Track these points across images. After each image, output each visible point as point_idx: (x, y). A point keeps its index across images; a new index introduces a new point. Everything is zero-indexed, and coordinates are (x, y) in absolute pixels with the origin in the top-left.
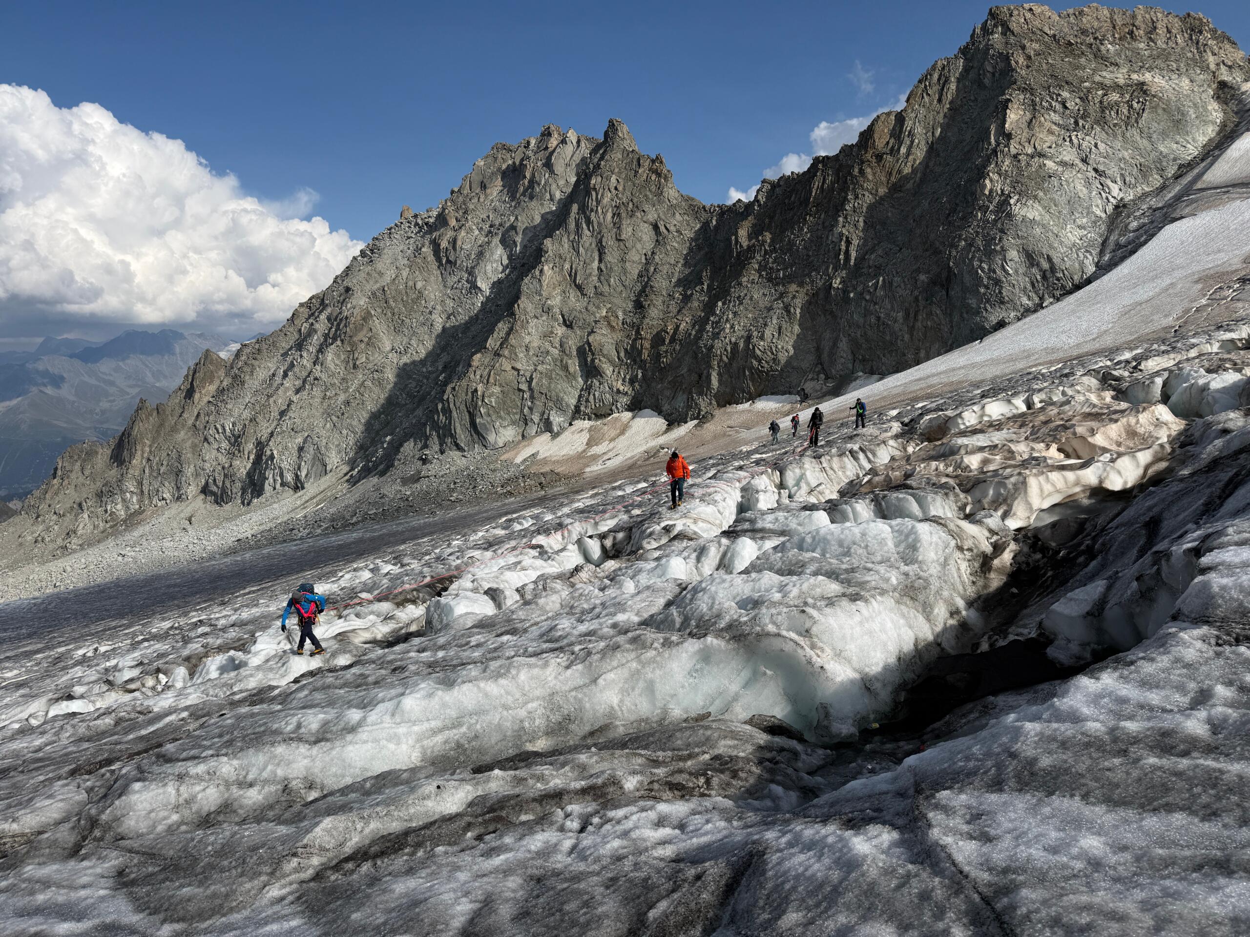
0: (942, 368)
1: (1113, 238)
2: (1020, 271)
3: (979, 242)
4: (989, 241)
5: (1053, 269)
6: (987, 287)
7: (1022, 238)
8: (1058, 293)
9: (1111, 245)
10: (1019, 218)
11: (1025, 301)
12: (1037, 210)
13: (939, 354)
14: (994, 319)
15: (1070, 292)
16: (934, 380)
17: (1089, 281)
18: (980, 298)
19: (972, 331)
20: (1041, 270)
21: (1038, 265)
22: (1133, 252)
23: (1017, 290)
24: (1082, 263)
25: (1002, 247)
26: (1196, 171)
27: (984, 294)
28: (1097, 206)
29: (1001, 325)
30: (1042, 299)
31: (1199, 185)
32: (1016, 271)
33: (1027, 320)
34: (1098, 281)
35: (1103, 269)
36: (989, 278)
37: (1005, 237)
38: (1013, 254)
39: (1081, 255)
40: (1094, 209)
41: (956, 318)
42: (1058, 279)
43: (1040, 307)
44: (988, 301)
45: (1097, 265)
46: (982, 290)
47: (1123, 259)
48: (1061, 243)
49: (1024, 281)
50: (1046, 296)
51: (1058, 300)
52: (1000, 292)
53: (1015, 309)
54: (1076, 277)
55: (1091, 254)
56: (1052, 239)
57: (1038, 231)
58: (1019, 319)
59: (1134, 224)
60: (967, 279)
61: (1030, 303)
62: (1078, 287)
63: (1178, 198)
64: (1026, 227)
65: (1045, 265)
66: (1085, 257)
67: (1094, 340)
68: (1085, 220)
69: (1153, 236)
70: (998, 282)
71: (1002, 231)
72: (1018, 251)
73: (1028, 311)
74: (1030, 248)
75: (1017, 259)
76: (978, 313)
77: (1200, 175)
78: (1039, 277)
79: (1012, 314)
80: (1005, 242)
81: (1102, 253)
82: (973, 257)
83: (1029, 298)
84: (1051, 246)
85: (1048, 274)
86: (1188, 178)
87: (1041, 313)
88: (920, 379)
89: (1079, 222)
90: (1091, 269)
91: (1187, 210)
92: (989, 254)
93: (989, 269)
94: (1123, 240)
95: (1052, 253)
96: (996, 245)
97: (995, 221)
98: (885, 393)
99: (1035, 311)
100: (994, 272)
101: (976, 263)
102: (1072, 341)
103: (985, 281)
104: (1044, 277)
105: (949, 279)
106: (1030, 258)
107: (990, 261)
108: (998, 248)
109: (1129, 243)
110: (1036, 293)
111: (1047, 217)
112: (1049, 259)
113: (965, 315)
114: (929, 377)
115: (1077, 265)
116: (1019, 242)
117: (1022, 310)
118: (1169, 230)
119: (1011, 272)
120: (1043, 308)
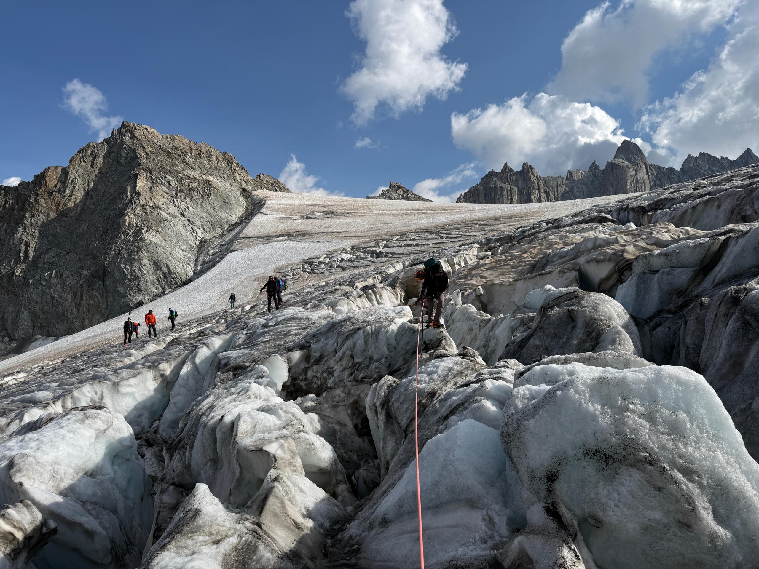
0: (110, 328)
1: (201, 258)
2: (151, 272)
3: (124, 253)
4: (131, 253)
5: (170, 272)
6: (130, 281)
7: (151, 253)
8: (173, 286)
9: (200, 262)
10: (148, 241)
11: (154, 290)
12: (159, 238)
13: (99, 322)
14: (135, 300)
15: (180, 286)
17: (190, 281)
18: (126, 287)
19: (121, 307)
20: (163, 272)
21: (161, 269)
22: (213, 266)
23: (149, 283)
24: (186, 270)
25: (139, 257)
26: (239, 228)
27: (129, 285)
28: (191, 240)
29: (140, 304)
30: (164, 289)
31: (241, 235)
32: (148, 272)
33: (156, 301)
34: (197, 280)
35: (198, 274)
36: (131, 275)
37: (140, 251)
38: (145, 262)
39: (185, 265)
40: (189, 241)
41: (110, 299)
42: (173, 278)
43: (163, 294)
44: (131, 289)
45: (194, 272)
46: (127, 282)
47: (208, 269)
48: (173, 258)
49: (153, 278)
50: (166, 288)
51: (174, 290)
52: (139, 284)
53: (148, 295)
54: (183, 278)
55: (190, 266)
56: (168, 255)
57: (160, 250)
58: (151, 301)
59: (211, 252)
60: (117, 275)
61: (157, 291)
62: (185, 283)
63: (232, 241)
64: (153, 246)
65: (165, 270)
66: (187, 267)
68: (185, 247)
69: (222, 258)
70: (137, 278)
71: (138, 248)
72: (149, 260)
73: (156, 296)
74: (156, 259)
75: (148, 265)
76: (125, 296)
77: (241, 231)
78: (162, 276)
79: (147, 298)
80: (140, 254)
81: (196, 265)
82: (120, 262)
83: (156, 288)
84: (168, 259)
85: (167, 275)
86: (235, 231)
87: (165, 297)
88: (96, 336)
89: (182, 247)
90: (191, 274)
91: (237, 247)
92: (130, 260)
93: (131, 270)
94: (206, 259)
95: (168, 263)
96: (134, 255)
97: (133, 242)
98: (70, 346)
99: (161, 296)
100: (134, 271)
101: (122, 266)
103: (129, 277)
104: (165, 276)
105: (104, 275)
106: (156, 265)
107: (132, 265)
108: (136, 257)
109: (210, 261)
110: (160, 285)
111: (164, 242)
112: (167, 266)
113: (116, 298)
114: (102, 334)
115: (183, 271)
116: (149, 255)
117: (152, 295)
118: (230, 256)
119: (145, 272)
120: (165, 294)
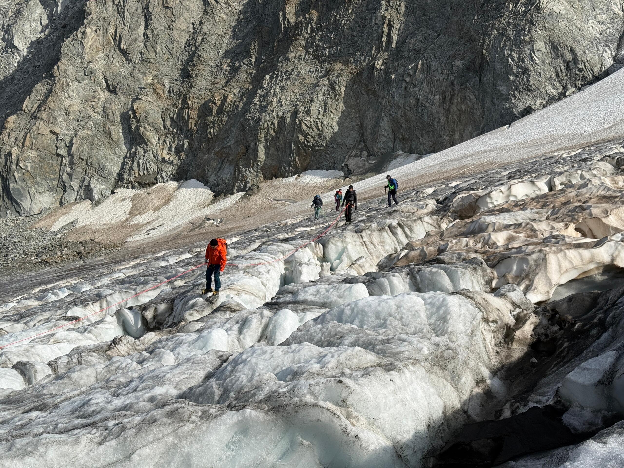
0: (474, 150)
2: (547, 61)
3: (510, 32)
4: (519, 31)
5: (576, 61)
6: (516, 75)
7: (549, 30)
8: (579, 83)
10: (547, 11)
11: (550, 89)
12: (563, 4)
13: (472, 137)
14: (521, 106)
15: (591, 83)
16: (467, 161)
17: (607, 73)
18: (511, 85)
19: (502, 115)
20: (565, 61)
21: (562, 56)
23: (543, 79)
24: (601, 57)
25: (530, 38)
27: (514, 82)
28: (616, 4)
29: (528, 111)
30: (565, 88)
32: (543, 61)
33: (551, 107)
34: (615, 74)
35: (619, 63)
36: (518, 66)
37: (533, 28)
38: (540, 45)
39: (600, 48)
40: (613, 6)
41: (488, 103)
42: (580, 70)
43: (563, 95)
44: (517, 88)
45: (614, 59)
46: (512, 78)
48: (583, 36)
49: (549, 71)
50: (569, 85)
51: (580, 90)
52: (528, 81)
53: (540, 97)
54: (596, 69)
55: (610, 49)
56: (575, 32)
57: (563, 24)
58: (544, 107)
60: (498, 67)
61: (554, 92)
62: (597, 79)
64: (553, 19)
65: (569, 57)
66: (604, 50)
67: (610, 128)
68: (604, 16)
70: (526, 71)
71: (531, 23)
72: (545, 43)
73: (552, 100)
74: (556, 40)
75: (543, 50)
76: (507, 99)
78: (563, 68)
79: (538, 102)
80: (533, 33)
81: (619, 48)
82: (505, 46)
83: (554, 87)
84: (574, 39)
85: (571, 65)
87: (565, 101)
88: (455, 160)
89: (599, 18)
90: (609, 62)
92: (519, 43)
93: (519, 58)
95: (575, 46)
96: (525, 35)
97: (525, 13)
98: (423, 172)
99: (559, 99)
100: (523, 61)
101: (507, 52)
102: (591, 129)
103: (515, 69)
104: (568, 68)
105: (481, 66)
106: (556, 49)
107: (520, 50)
108: (527, 38)
110: (560, 82)
111: (572, 11)
112: (573, 51)
113: (496, 101)
114: (462, 158)
115: (597, 58)
116: (547, 33)
117: (547, 98)
119: (538, 62)
120: (565, 96)
